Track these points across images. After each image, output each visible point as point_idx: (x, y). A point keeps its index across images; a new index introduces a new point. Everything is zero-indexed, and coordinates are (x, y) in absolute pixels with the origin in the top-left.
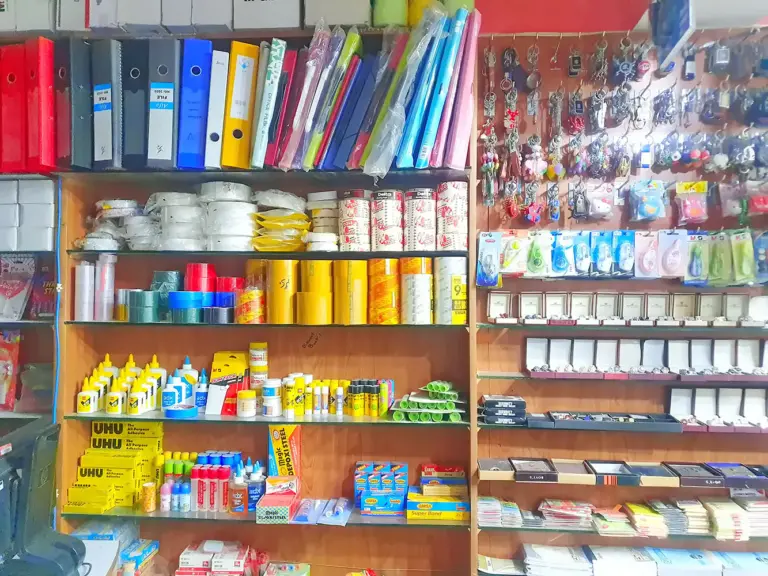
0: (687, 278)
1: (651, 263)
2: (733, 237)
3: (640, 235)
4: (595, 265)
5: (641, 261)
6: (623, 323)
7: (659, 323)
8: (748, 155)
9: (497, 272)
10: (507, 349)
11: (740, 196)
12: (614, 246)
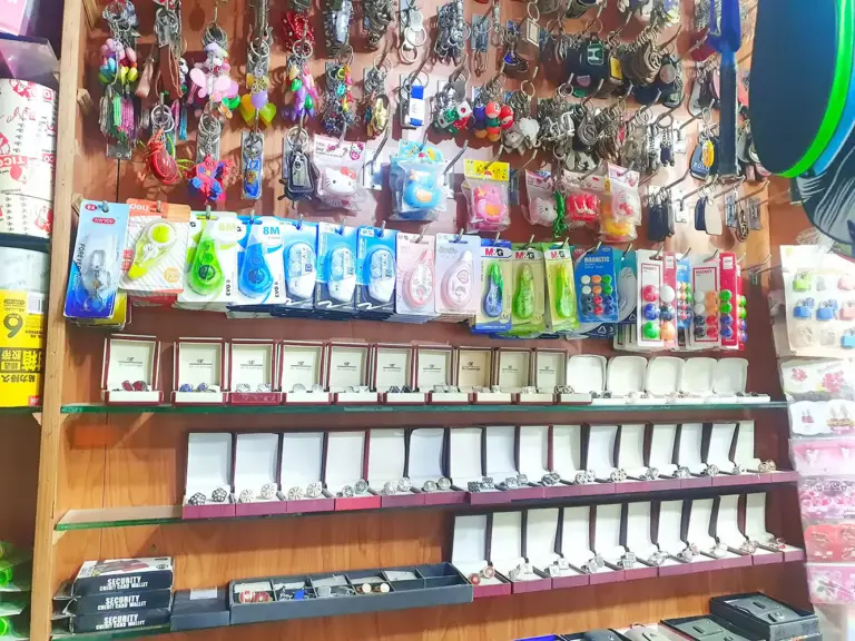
0: (481, 320)
1: (422, 290)
2: (548, 253)
3: (405, 240)
4: (325, 287)
5: (407, 284)
6: (373, 397)
7: (436, 398)
8: (567, 128)
9: (114, 288)
10: (146, 458)
11: (556, 193)
12: (362, 256)
